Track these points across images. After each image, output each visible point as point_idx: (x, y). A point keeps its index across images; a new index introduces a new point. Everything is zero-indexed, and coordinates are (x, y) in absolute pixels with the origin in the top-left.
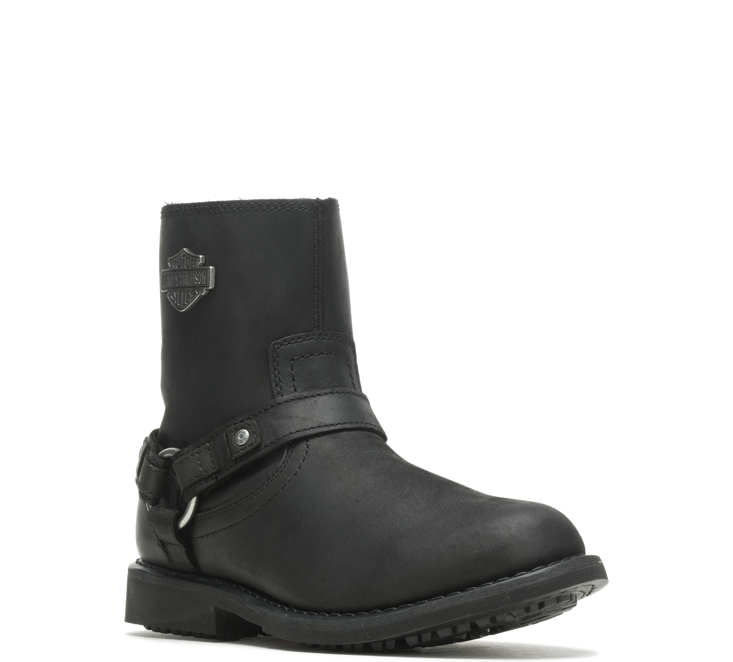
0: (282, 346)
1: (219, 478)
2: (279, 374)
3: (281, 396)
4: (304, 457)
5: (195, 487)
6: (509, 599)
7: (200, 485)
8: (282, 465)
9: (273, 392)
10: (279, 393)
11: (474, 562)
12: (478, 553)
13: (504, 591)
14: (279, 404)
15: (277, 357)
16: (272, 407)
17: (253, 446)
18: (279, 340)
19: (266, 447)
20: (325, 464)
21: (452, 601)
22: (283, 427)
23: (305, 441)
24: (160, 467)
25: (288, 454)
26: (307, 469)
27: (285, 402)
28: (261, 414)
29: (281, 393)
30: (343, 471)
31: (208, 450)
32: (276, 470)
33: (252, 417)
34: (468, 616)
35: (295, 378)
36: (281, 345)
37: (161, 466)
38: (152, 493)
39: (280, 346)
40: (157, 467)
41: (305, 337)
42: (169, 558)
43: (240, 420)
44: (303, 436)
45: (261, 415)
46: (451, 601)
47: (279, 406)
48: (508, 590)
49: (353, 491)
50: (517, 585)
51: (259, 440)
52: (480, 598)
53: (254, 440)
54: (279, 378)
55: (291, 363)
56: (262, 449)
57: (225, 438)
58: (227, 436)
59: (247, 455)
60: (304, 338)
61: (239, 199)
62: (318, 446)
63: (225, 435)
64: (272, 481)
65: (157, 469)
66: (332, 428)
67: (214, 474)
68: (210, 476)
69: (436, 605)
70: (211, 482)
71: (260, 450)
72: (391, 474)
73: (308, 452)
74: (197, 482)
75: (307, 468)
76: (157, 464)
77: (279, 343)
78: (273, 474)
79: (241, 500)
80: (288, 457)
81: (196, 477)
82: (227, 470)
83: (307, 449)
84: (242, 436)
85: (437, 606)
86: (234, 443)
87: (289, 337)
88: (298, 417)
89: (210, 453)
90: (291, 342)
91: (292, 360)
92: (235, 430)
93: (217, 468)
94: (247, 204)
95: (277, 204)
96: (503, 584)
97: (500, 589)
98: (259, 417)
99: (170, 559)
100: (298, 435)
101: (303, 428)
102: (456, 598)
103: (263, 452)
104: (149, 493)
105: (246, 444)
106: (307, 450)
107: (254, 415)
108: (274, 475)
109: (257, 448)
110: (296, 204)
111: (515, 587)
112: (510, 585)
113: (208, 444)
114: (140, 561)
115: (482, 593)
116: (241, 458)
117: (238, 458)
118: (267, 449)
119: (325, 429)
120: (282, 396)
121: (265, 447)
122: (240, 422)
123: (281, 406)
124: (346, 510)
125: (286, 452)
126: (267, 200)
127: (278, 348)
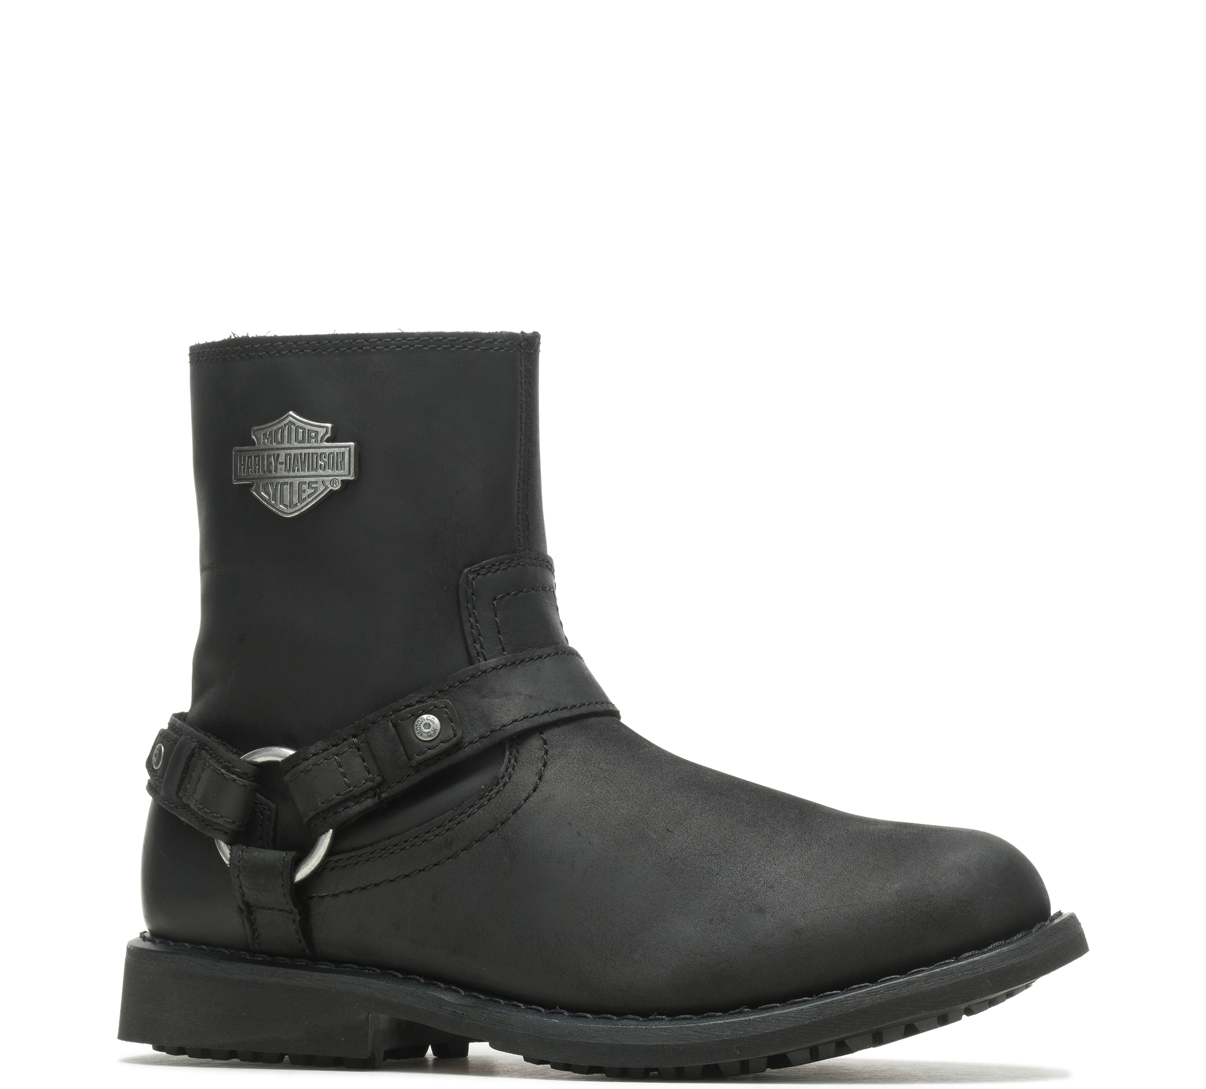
0: (479, 577)
1: (384, 795)
2: (477, 623)
3: (483, 659)
4: (545, 760)
5: (336, 812)
6: (990, 984)
7: (347, 808)
8: (504, 773)
9: (468, 653)
10: (480, 654)
11: (922, 926)
12: (926, 911)
13: (982, 972)
14: (484, 672)
15: (473, 594)
16: (474, 677)
17: (451, 743)
18: (473, 567)
19: (471, 743)
20: (588, 771)
21: (894, 989)
22: (498, 710)
23: (538, 734)
24: (251, 779)
25: (513, 755)
26: (557, 779)
27: (494, 669)
28: (455, 689)
29: (483, 653)
30: (625, 783)
31: (355, 750)
32: (495, 782)
33: (439, 695)
34: (923, 1015)
35: (501, 628)
36: (478, 575)
37: (252, 777)
38: (234, 822)
39: (477, 577)
40: (245, 779)
41: (510, 562)
42: (254, 931)
43: (417, 699)
44: (536, 724)
45: (455, 691)
46: (892, 990)
47: (486, 675)
48: (988, 970)
49: (656, 814)
50: (1000, 962)
51: (459, 734)
52: (942, 985)
53: (451, 732)
54: (478, 630)
55: (494, 604)
56: (465, 747)
57: (393, 729)
58: (395, 726)
59: (437, 758)
60: (508, 563)
61: (400, 331)
62: (563, 742)
63: (391, 725)
64: (490, 799)
65: (246, 782)
66: (576, 712)
67: (371, 789)
68: (364, 793)
69: (865, 997)
70: (369, 802)
71: (460, 749)
72: (707, 786)
73: (548, 751)
74: (340, 803)
75: (555, 777)
76: (245, 773)
77: (474, 571)
78: (490, 788)
79: (429, 832)
80: (513, 761)
81: (338, 795)
82: (399, 782)
83: (545, 746)
84: (427, 725)
85: (867, 998)
86: (415, 738)
87: (488, 561)
88: (520, 694)
89: (360, 755)
90: (490, 569)
91: (494, 599)
92: (412, 715)
93: (378, 779)
94: (416, 339)
95: (467, 341)
96: (978, 960)
97: (975, 969)
98: (453, 694)
99: (254, 934)
100: (526, 724)
101: (534, 712)
102: (900, 985)
103: (467, 751)
104: (228, 823)
105: (437, 739)
106: (545, 749)
107: (442, 691)
108: (491, 790)
109: (458, 746)
110: (495, 340)
111: (998, 966)
112: (989, 963)
113: (355, 740)
114: (148, 935)
115: (945, 977)
116: (427, 763)
117: (422, 763)
118: (474, 746)
119: (566, 714)
120: (485, 659)
121: (469, 744)
122: (418, 702)
123: (489, 676)
124: (652, 846)
125: (507, 753)
126: (446, 333)
127: (473, 579)
